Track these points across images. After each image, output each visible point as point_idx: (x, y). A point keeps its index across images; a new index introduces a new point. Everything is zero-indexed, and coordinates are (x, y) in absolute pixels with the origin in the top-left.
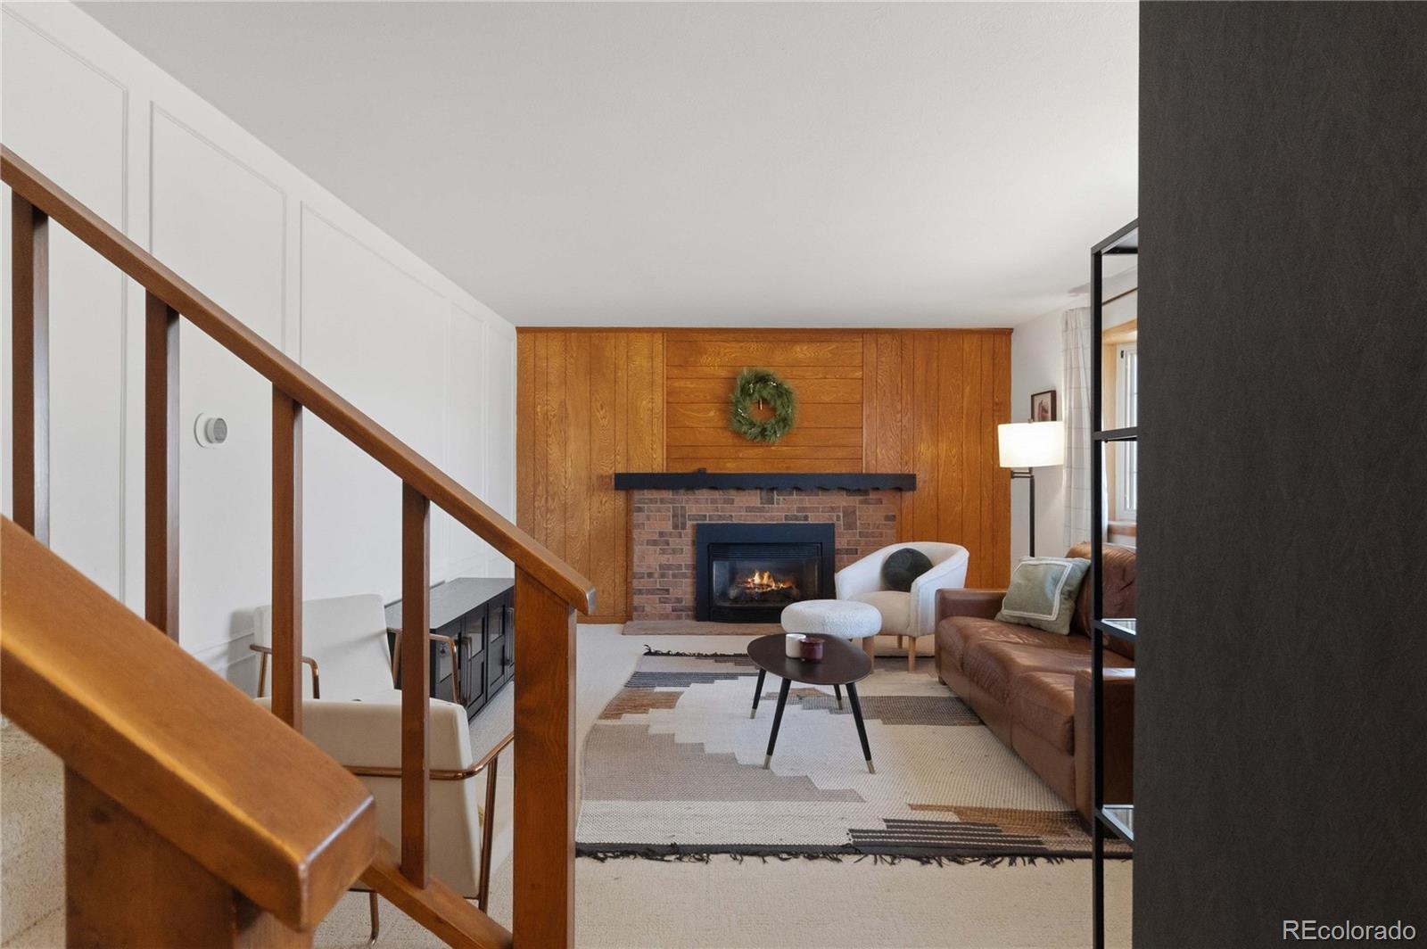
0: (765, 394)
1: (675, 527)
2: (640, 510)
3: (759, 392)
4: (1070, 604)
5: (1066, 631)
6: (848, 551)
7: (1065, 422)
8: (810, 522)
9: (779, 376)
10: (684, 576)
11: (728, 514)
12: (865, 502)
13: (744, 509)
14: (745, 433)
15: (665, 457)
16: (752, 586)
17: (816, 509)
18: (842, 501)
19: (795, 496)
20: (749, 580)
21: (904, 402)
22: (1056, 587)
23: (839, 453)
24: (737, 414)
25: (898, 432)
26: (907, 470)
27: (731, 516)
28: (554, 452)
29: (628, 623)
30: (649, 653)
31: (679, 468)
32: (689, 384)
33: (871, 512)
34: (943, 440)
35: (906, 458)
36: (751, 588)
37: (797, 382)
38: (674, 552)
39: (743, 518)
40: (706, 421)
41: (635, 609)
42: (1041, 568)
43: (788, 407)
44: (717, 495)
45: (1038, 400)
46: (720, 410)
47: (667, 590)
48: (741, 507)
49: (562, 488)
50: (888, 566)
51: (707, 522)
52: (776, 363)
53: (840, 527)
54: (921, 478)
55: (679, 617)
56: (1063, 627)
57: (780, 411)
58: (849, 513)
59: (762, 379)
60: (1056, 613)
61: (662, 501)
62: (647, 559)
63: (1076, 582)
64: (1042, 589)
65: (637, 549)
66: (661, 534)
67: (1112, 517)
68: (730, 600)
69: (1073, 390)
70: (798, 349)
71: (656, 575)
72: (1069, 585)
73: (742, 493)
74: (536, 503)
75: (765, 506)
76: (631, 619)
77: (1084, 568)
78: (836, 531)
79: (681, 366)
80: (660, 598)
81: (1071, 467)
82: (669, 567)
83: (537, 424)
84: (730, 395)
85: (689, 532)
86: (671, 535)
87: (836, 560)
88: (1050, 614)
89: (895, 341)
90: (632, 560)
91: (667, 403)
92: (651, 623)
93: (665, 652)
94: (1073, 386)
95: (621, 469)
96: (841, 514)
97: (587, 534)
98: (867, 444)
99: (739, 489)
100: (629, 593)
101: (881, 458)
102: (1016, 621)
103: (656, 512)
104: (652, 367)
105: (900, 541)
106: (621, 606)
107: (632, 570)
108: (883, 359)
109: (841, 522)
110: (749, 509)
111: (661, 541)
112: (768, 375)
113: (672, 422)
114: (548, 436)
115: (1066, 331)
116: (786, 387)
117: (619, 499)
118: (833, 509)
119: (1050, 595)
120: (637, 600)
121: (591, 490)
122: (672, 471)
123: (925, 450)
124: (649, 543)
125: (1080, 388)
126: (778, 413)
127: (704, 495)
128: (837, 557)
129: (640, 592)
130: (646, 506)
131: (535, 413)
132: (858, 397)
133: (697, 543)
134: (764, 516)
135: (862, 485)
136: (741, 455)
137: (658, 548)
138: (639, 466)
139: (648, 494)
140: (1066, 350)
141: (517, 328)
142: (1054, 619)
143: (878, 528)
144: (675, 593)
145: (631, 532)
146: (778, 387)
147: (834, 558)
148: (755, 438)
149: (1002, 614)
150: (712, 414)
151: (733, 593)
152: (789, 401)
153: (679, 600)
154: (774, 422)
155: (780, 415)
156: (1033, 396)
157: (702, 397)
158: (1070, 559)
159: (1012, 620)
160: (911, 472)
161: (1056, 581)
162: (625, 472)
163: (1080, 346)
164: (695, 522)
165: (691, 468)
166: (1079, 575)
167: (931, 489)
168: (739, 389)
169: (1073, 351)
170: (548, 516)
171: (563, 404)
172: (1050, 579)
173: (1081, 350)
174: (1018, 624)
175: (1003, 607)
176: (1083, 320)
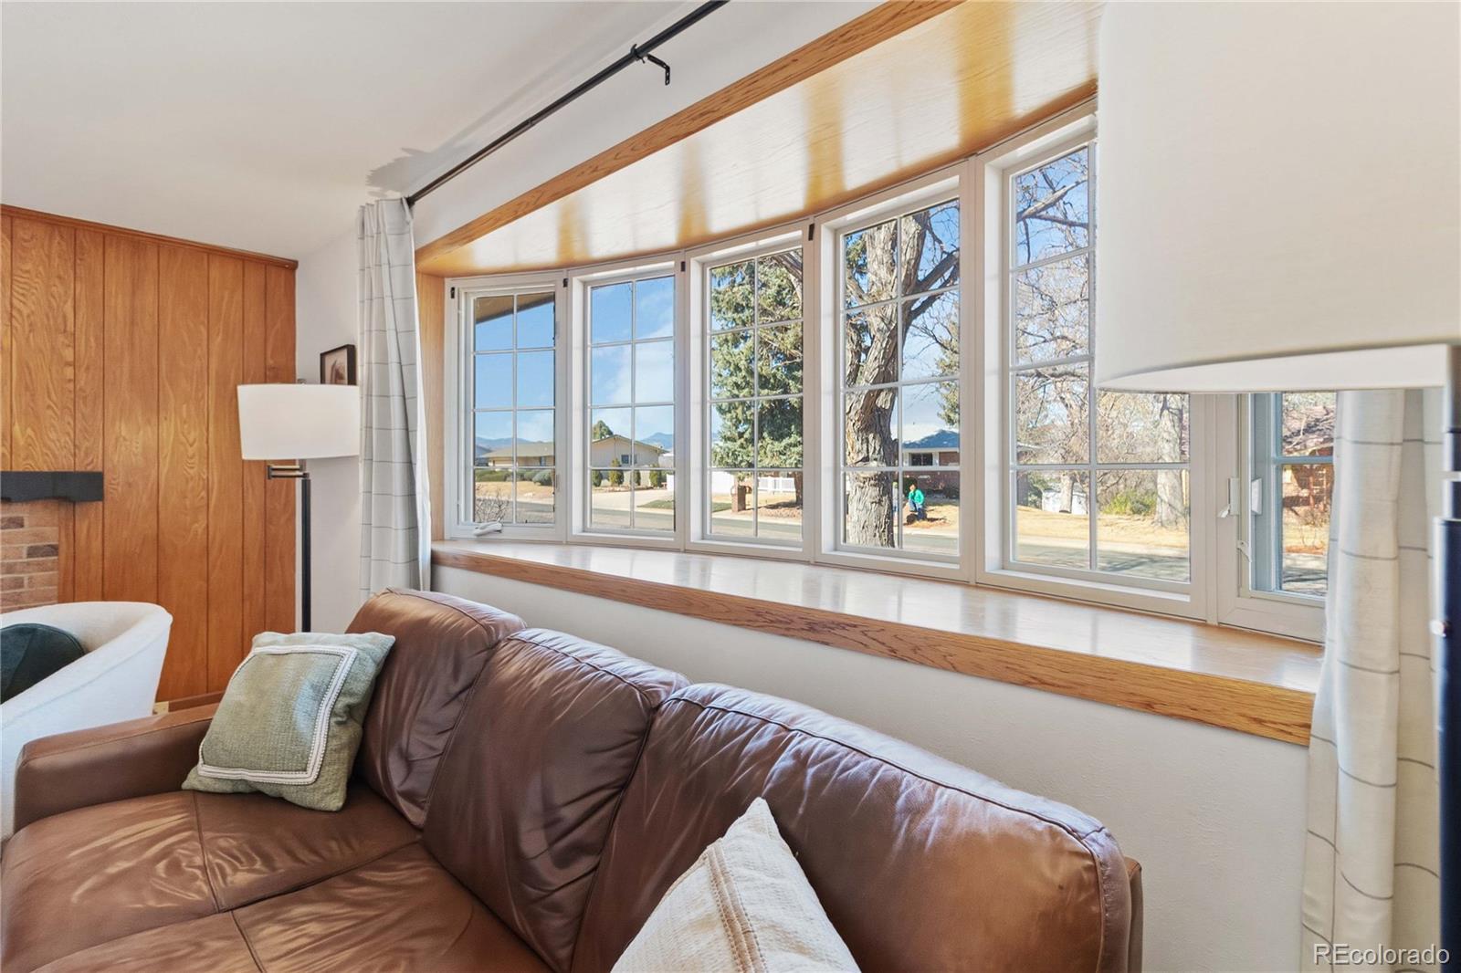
4: (348, 735)
5: (336, 800)
21: (80, 347)
22: (319, 702)
26: (86, 465)
34: (167, 418)
42: (291, 664)
45: (329, 361)
54: (113, 478)
56: (334, 790)
60: (316, 762)
63: (361, 686)
64: (288, 710)
67: (438, 536)
69: (374, 333)
72: (351, 694)
77: (383, 651)
81: (370, 460)
88: (305, 768)
89: (58, 241)
94: (374, 328)
101: (27, 447)
102: (228, 788)
115: (362, 238)
119: (302, 722)
125: (385, 331)
140: (363, 270)
142: (311, 780)
149: (196, 778)
156: (323, 355)
158: (354, 636)
159: (218, 787)
160: (93, 469)
161: (319, 692)
163: (384, 260)
166: (370, 670)
167: (146, 496)
169: (373, 271)
172: (307, 689)
173: (385, 268)
174: (236, 794)
175: (201, 761)
176: (389, 215)
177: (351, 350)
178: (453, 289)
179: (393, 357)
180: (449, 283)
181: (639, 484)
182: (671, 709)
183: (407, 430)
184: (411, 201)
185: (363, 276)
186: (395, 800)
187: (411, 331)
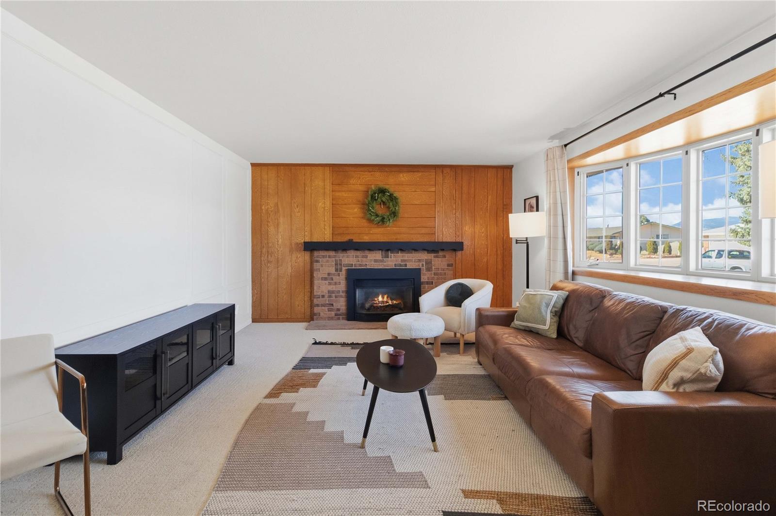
0: (384, 199)
1: (336, 270)
2: (317, 261)
3: (381, 198)
4: (556, 319)
5: (554, 336)
6: (428, 283)
7: (547, 212)
8: (408, 267)
9: (391, 190)
10: (341, 296)
11: (364, 263)
12: (436, 257)
13: (373, 261)
14: (373, 220)
15: (331, 233)
16: (377, 302)
17: (412, 261)
18: (424, 256)
19: (400, 254)
20: (376, 299)
21: (457, 203)
22: (548, 308)
23: (424, 231)
24: (370, 210)
25: (454, 219)
26: (459, 240)
27: (366, 265)
28: (272, 230)
29: (311, 322)
30: (315, 343)
31: (339, 239)
32: (345, 195)
33: (440, 262)
34: (477, 225)
35: (458, 233)
36: (376, 303)
37: (401, 193)
38: (336, 284)
39: (372, 265)
40: (353, 214)
41: (315, 314)
42: (538, 297)
43: (396, 206)
44: (358, 253)
45: (528, 202)
46: (360, 208)
47: (332, 304)
48: (371, 260)
49: (276, 250)
50: (448, 293)
51: (354, 268)
52: (390, 182)
53: (424, 271)
54: (467, 243)
55: (339, 319)
56: (554, 333)
57: (392, 208)
58: (428, 263)
59: (382, 191)
60: (548, 325)
61: (330, 257)
62: (322, 288)
63: (560, 305)
64: (539, 309)
65: (316, 282)
66: (329, 274)
67: (574, 266)
68: (366, 309)
69: (548, 192)
70: (401, 176)
71: (326, 297)
72: (556, 307)
73: (372, 252)
74: (262, 258)
75: (385, 259)
76: (313, 320)
77: (565, 297)
78: (422, 272)
79: (339, 185)
80: (328, 309)
81: (550, 237)
82: (333, 292)
83: (262, 215)
84: (366, 200)
85: (344, 273)
86: (334, 275)
87: (422, 287)
88: (545, 325)
89: (452, 172)
90: (313, 289)
91: (332, 204)
92: (322, 322)
93: (325, 342)
94: (549, 190)
95: (307, 240)
96: (424, 263)
97: (289, 274)
98: (438, 226)
99: (370, 250)
100: (312, 306)
101: (446, 234)
102: (523, 328)
103: (326, 262)
104: (324, 185)
105: (455, 278)
106: (308, 313)
107: (313, 293)
108: (446, 181)
109: (424, 268)
110: (376, 261)
111: (329, 278)
112: (385, 189)
113: (335, 215)
114: (268, 222)
115: (547, 160)
116: (395, 195)
117: (307, 256)
118: (420, 261)
119: (544, 313)
120: (316, 310)
121: (291, 251)
122: (335, 240)
123: (468, 229)
124: (323, 279)
125: (556, 192)
126: (391, 209)
127: (352, 253)
128: (422, 286)
129: (318, 305)
130: (321, 259)
131: (261, 209)
132: (433, 201)
133: (348, 279)
134: (383, 264)
135: (435, 248)
136: (371, 232)
137: (327, 282)
138: (316, 238)
139: (322, 253)
140: (547, 171)
141: (251, 163)
142: (547, 328)
143: (443, 271)
144: (336, 306)
145: (313, 274)
146: (391, 196)
147: (421, 286)
148: (379, 223)
149: (514, 324)
150: (356, 210)
151: (367, 306)
152: (396, 203)
153: (338, 310)
154: (388, 214)
155: (392, 210)
156: (525, 200)
157: (351, 201)
158: (554, 291)
159: (521, 327)
160: (461, 241)
161: (547, 305)
162: (310, 241)
163: (556, 167)
164: (347, 268)
165: (345, 239)
166: (561, 302)
167: (471, 250)
168: (370, 197)
169: (551, 172)
170: (269, 265)
171: (277, 205)
172: (544, 304)
173: (556, 171)
174: (525, 330)
175: (515, 320)
176: (558, 153)
177: (537, 198)
178: (578, 172)
179: (559, 201)
180: (576, 171)
181: (670, 254)
182: (671, 311)
183: (564, 227)
184: (566, 146)
185: (547, 174)
186: (573, 340)
187: (565, 192)
